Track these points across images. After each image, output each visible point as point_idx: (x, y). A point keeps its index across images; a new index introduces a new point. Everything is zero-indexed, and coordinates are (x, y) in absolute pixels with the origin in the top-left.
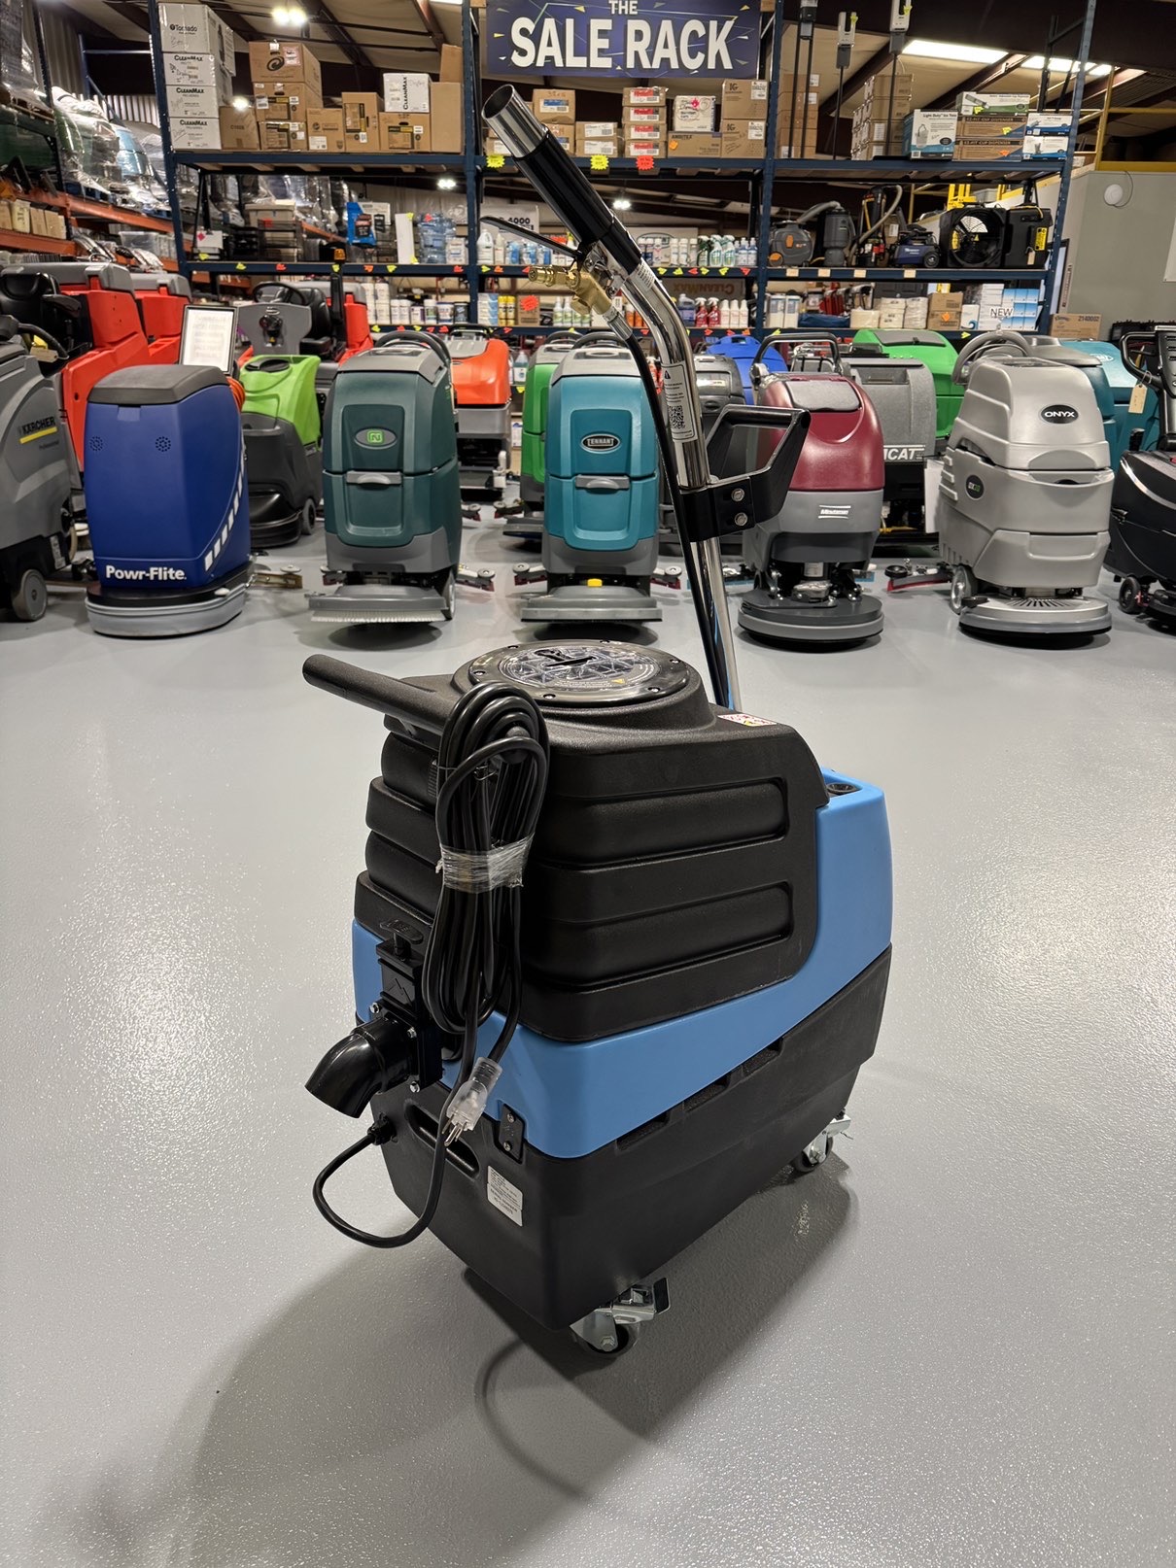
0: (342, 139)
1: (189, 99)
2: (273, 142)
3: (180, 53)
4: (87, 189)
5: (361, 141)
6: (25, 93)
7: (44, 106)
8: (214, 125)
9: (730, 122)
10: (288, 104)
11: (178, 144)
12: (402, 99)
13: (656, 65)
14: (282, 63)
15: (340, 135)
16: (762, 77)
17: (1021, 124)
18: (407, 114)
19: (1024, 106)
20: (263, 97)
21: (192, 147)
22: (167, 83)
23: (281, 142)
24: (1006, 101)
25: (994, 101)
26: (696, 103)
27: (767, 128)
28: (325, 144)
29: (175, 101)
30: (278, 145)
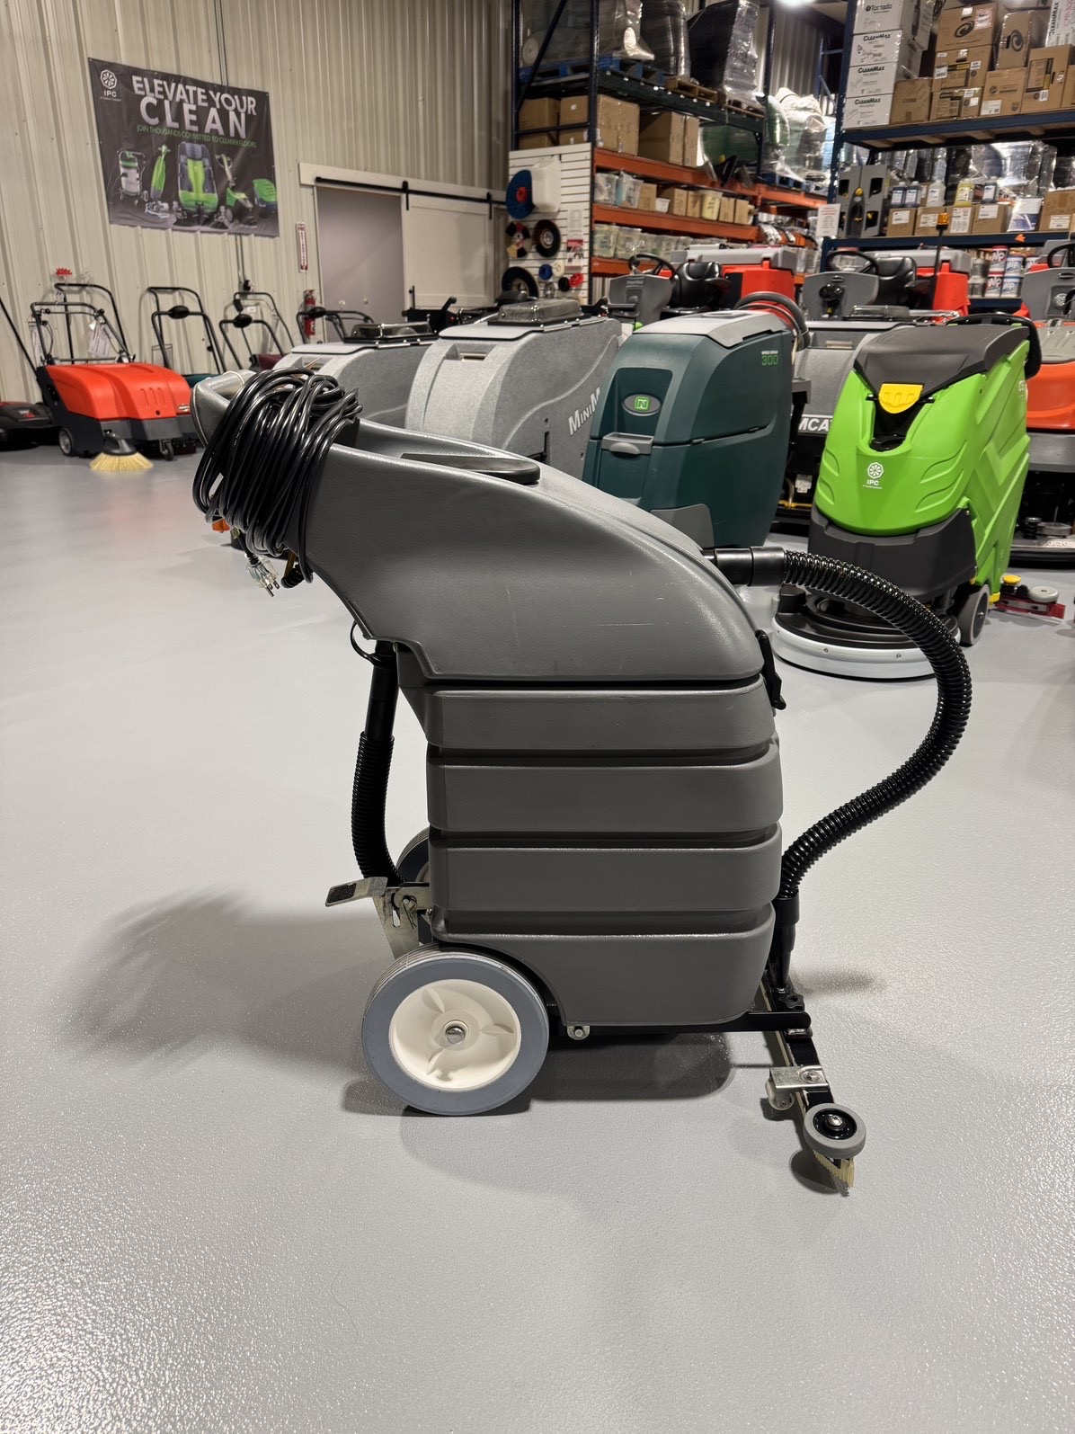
0: (1020, 100)
1: (869, 78)
2: (943, 111)
3: (872, 33)
4: (782, 178)
5: (1041, 100)
8: (887, 102)
10: (968, 70)
11: (848, 124)
14: (973, 27)
15: (1017, 97)
20: (943, 66)
21: (861, 125)
22: (851, 65)
23: (951, 111)
28: (999, 107)
29: (854, 82)
30: (947, 114)
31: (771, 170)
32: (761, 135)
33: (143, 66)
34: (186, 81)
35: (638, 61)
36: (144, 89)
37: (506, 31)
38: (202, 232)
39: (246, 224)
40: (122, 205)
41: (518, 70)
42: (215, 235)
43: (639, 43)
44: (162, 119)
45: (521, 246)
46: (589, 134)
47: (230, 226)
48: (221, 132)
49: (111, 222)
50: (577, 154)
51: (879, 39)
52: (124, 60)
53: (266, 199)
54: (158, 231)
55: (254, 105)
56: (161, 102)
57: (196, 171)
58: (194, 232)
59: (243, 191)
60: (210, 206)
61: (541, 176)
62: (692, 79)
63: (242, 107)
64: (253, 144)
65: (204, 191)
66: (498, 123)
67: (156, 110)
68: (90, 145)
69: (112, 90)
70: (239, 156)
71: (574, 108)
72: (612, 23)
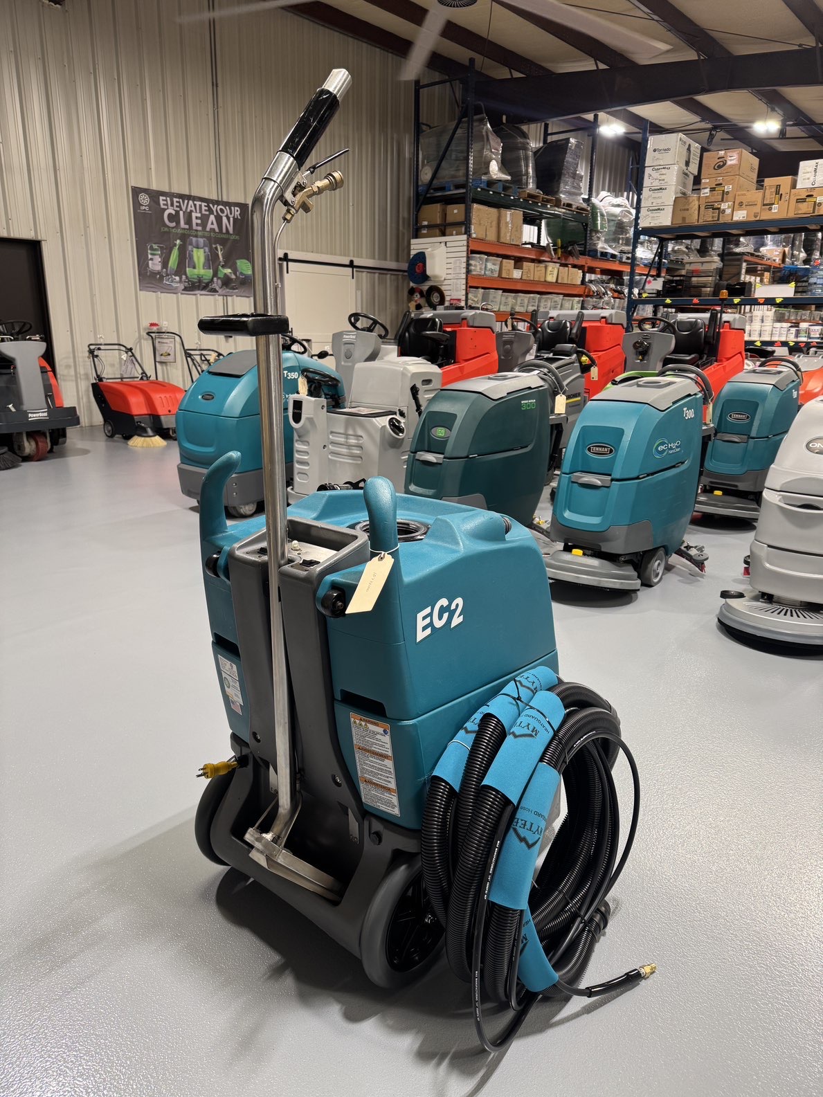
1: (656, 194)
2: (709, 217)
3: (658, 166)
4: (602, 253)
5: (773, 211)
6: (573, 198)
8: (670, 209)
10: (723, 191)
12: (812, 178)
14: (726, 164)
15: (757, 209)
18: (813, 189)
20: (707, 188)
23: (713, 217)
28: (745, 215)
29: (647, 197)
31: (594, 247)
32: (587, 225)
33: (166, 189)
34: (194, 198)
35: (500, 181)
36: (167, 205)
37: (410, 159)
38: (201, 295)
39: (230, 289)
40: (148, 279)
41: (417, 186)
42: (210, 297)
43: (500, 169)
44: (178, 223)
45: (418, 302)
46: (466, 229)
47: (220, 291)
48: (217, 230)
49: (140, 290)
50: (458, 242)
51: (663, 170)
52: (154, 187)
53: (244, 272)
54: (172, 294)
55: (239, 212)
56: (177, 212)
57: (199, 256)
58: (195, 295)
59: (229, 268)
60: (207, 278)
61: (433, 256)
62: (538, 190)
63: (231, 214)
64: (237, 237)
65: (204, 268)
66: (404, 218)
67: (174, 218)
68: (129, 241)
69: (146, 206)
70: (228, 245)
71: (456, 211)
72: (482, 157)
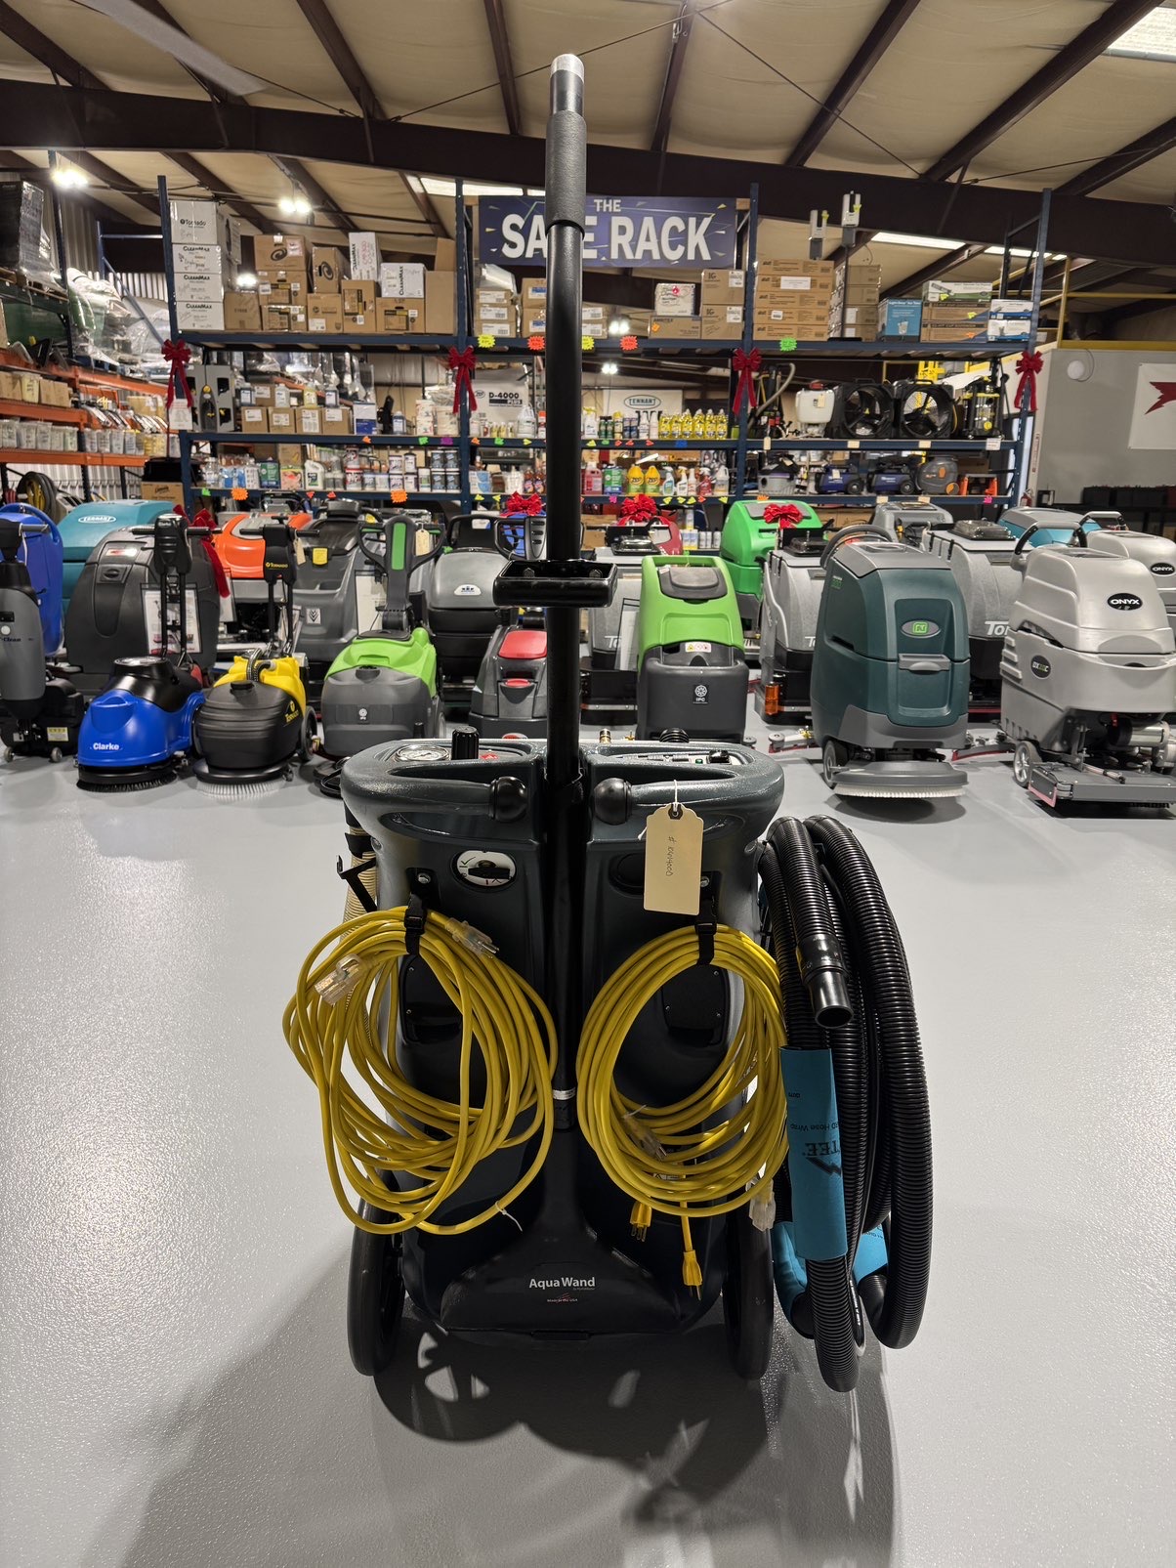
0: (341, 321)
1: (196, 285)
4: (97, 362)
6: (41, 276)
7: (59, 288)
8: (220, 306)
9: (709, 307)
10: (290, 290)
11: (184, 325)
12: (398, 285)
13: (639, 255)
14: (285, 254)
15: (338, 318)
16: (739, 266)
17: (984, 309)
18: (403, 299)
19: (987, 293)
20: (266, 284)
21: (197, 327)
22: (175, 270)
23: (282, 324)
24: (970, 288)
25: (959, 289)
26: (677, 290)
27: (744, 311)
28: (324, 325)
29: (182, 287)
30: (279, 326)
32: (66, 317)
51: (200, 251)
